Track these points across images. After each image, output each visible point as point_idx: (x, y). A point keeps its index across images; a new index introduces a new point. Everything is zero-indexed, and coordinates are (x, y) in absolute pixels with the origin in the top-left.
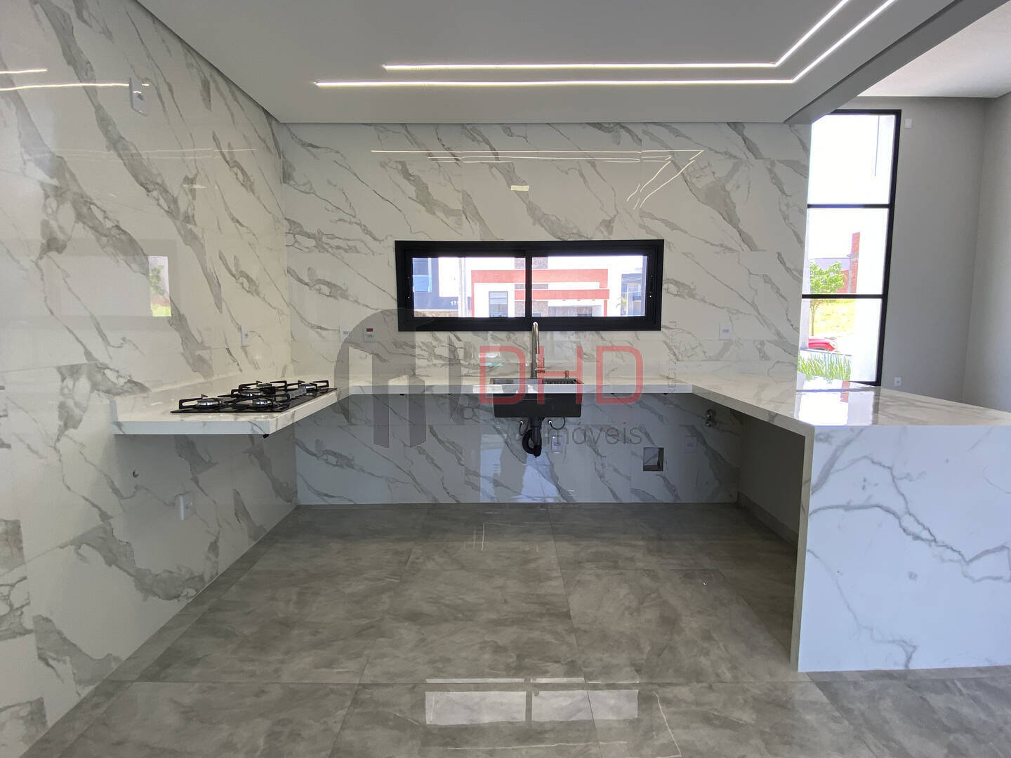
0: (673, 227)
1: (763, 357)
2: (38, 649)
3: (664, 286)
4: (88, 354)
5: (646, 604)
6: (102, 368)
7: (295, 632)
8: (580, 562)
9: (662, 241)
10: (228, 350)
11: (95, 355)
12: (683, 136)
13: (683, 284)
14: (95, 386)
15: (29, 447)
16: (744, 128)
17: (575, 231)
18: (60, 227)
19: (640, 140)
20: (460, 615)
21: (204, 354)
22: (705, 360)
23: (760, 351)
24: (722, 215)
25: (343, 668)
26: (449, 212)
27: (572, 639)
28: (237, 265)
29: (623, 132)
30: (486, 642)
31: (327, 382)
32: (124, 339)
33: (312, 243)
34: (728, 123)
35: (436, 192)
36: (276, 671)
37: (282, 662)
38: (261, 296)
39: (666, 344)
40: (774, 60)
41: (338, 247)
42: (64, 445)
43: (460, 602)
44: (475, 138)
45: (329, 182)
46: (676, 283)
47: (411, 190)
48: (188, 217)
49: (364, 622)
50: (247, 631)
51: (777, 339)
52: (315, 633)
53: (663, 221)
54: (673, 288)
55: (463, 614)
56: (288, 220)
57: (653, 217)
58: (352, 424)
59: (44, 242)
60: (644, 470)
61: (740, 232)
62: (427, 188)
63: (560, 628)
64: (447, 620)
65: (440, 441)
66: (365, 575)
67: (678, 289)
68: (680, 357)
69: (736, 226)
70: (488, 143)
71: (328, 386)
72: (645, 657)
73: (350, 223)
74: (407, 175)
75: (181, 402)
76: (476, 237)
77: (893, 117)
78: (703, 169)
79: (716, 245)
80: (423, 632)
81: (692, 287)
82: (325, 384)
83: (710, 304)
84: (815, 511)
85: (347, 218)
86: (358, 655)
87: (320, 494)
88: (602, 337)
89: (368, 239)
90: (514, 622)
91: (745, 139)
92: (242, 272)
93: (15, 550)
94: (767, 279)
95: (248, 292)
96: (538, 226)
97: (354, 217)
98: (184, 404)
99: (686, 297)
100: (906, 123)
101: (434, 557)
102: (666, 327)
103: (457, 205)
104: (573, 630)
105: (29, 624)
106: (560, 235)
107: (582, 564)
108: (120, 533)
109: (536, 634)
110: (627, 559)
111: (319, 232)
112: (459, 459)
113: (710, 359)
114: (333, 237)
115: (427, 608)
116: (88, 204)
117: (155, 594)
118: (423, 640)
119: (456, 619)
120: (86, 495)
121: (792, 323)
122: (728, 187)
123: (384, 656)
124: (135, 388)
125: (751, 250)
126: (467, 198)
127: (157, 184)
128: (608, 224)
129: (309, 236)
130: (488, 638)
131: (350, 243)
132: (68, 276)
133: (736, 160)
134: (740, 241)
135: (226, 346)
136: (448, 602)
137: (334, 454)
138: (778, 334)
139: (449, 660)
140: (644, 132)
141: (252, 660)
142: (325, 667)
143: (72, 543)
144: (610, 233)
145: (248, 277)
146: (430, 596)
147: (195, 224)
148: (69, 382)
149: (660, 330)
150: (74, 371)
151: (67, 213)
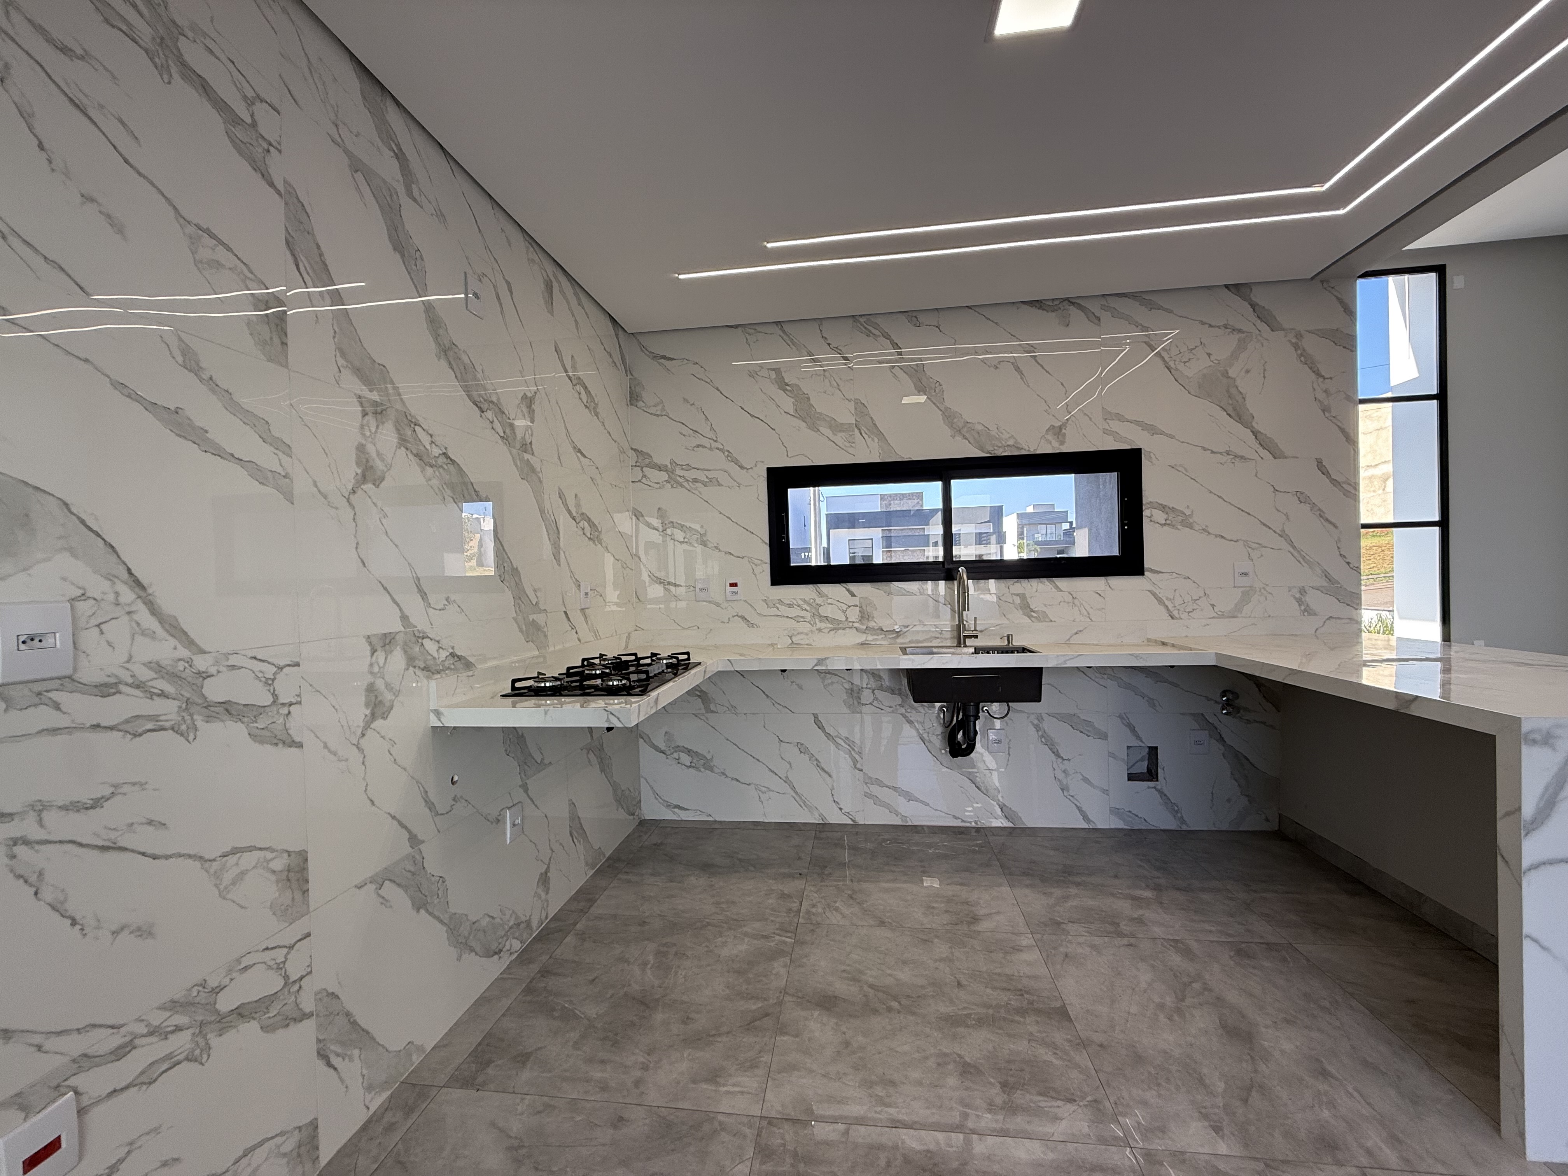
0: (1153, 430)
1: (1305, 610)
2: (319, 1041)
3: (1146, 513)
4: (404, 618)
5: (1189, 1001)
6: (420, 637)
7: (659, 1017)
8: (1059, 924)
9: (1140, 449)
10: (565, 612)
11: (413, 620)
12: (1160, 308)
13: (1173, 510)
14: (411, 661)
15: (326, 746)
16: (1251, 290)
17: (1011, 442)
18: (378, 454)
19: (1099, 319)
20: (895, 1004)
21: (540, 618)
22: (1214, 618)
23: (1300, 602)
24: (1225, 410)
25: (734, 1085)
26: (837, 427)
27: (1082, 1058)
28: (578, 505)
29: (1073, 310)
30: (946, 1055)
31: (688, 653)
32: (447, 599)
33: (664, 476)
34: (1226, 286)
35: (820, 404)
36: (638, 1083)
37: (645, 1068)
38: (604, 545)
39: (1154, 594)
40: (1323, 182)
41: (695, 481)
42: (371, 742)
43: (889, 981)
44: (870, 331)
45: (686, 401)
46: (1163, 508)
47: (788, 403)
48: (526, 444)
49: (754, 1006)
50: (592, 1010)
51: (1325, 584)
52: (686, 1020)
53: (1137, 423)
54: (1159, 516)
55: (899, 1003)
56: (635, 450)
57: (1120, 418)
58: (709, 711)
59: (359, 471)
60: (1129, 780)
61: (1255, 434)
62: (809, 399)
63: (1059, 1037)
64: (875, 1012)
65: (828, 735)
66: (745, 929)
67: (1165, 516)
68: (1175, 613)
69: (1247, 425)
70: (887, 336)
71: (689, 659)
72: (1220, 1101)
73: (711, 449)
74: (783, 385)
75: (514, 681)
76: (875, 458)
77: (1433, 277)
78: (1192, 350)
79: (1220, 453)
80: (844, 1029)
81: (1188, 512)
82: (686, 657)
83: (1216, 536)
84: (1535, 867)
85: (706, 442)
86: (753, 1065)
87: (669, 806)
88: (1057, 587)
89: (733, 468)
90: (981, 1022)
91: (1253, 306)
92: (583, 514)
93: (298, 895)
94: (1302, 498)
95: (590, 539)
96: (959, 438)
97: (716, 441)
98: (517, 685)
99: (1179, 527)
100: (1455, 282)
101: (837, 905)
102: (1151, 571)
103: (846, 417)
104: (1083, 1044)
105: (308, 1004)
106: (990, 449)
107: (1064, 926)
108: (433, 866)
109: (1021, 1046)
110: (1132, 919)
111: (673, 462)
112: (855, 762)
113: (1222, 616)
114: (689, 467)
115: (841, 988)
116: (413, 426)
117: (472, 950)
118: (847, 1044)
119: (890, 1009)
120: (392, 813)
121: (1348, 561)
122: (1232, 373)
123: (792, 1068)
124: (459, 665)
125: (1275, 458)
126: (861, 408)
127: (492, 402)
128: (1058, 432)
129: (660, 468)
130: (946, 1047)
131: (711, 475)
132: (386, 516)
133: (1242, 335)
134: (1257, 446)
135: (565, 610)
136: (871, 980)
137: (689, 752)
138: (1327, 576)
139: (893, 1083)
140: (1104, 308)
141: (603, 1062)
142: (706, 1081)
143: (372, 880)
144: (1062, 443)
145: (589, 521)
146: (843, 968)
147: (533, 454)
148: (380, 656)
149: (1143, 574)
150: (387, 641)
151: (387, 436)
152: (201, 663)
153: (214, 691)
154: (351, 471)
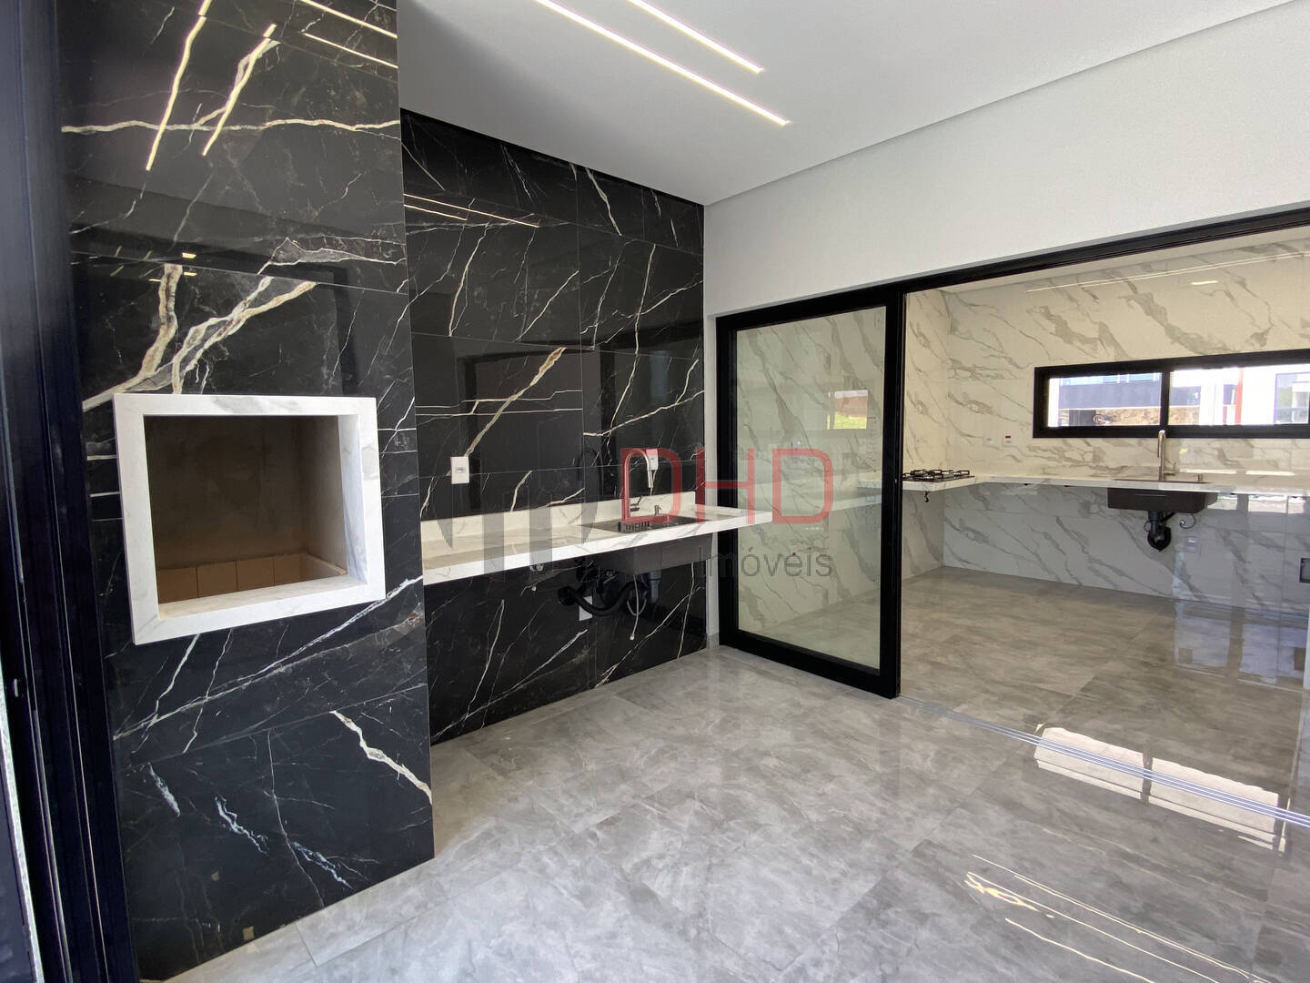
17: (1220, 345)
31: (969, 472)
33: (968, 374)
38: (930, 415)
41: (988, 376)
44: (1114, 278)
45: (985, 329)
47: (1052, 327)
56: (951, 359)
60: (1301, 581)
62: (1066, 323)
65: (1065, 530)
70: (1126, 280)
73: (999, 357)
74: (1049, 316)
76: (1112, 360)
85: (996, 353)
87: (960, 560)
89: (1011, 367)
92: (919, 400)
95: (922, 412)
96: (1177, 344)
103: (1093, 334)
106: (1201, 350)
111: (974, 366)
112: (1083, 548)
114: (985, 369)
126: (1103, 328)
128: (1261, 337)
129: (966, 369)
131: (998, 372)
137: (974, 531)
143: (841, 531)
144: (1264, 344)
145: (922, 403)
148: (845, 461)
150: (847, 456)
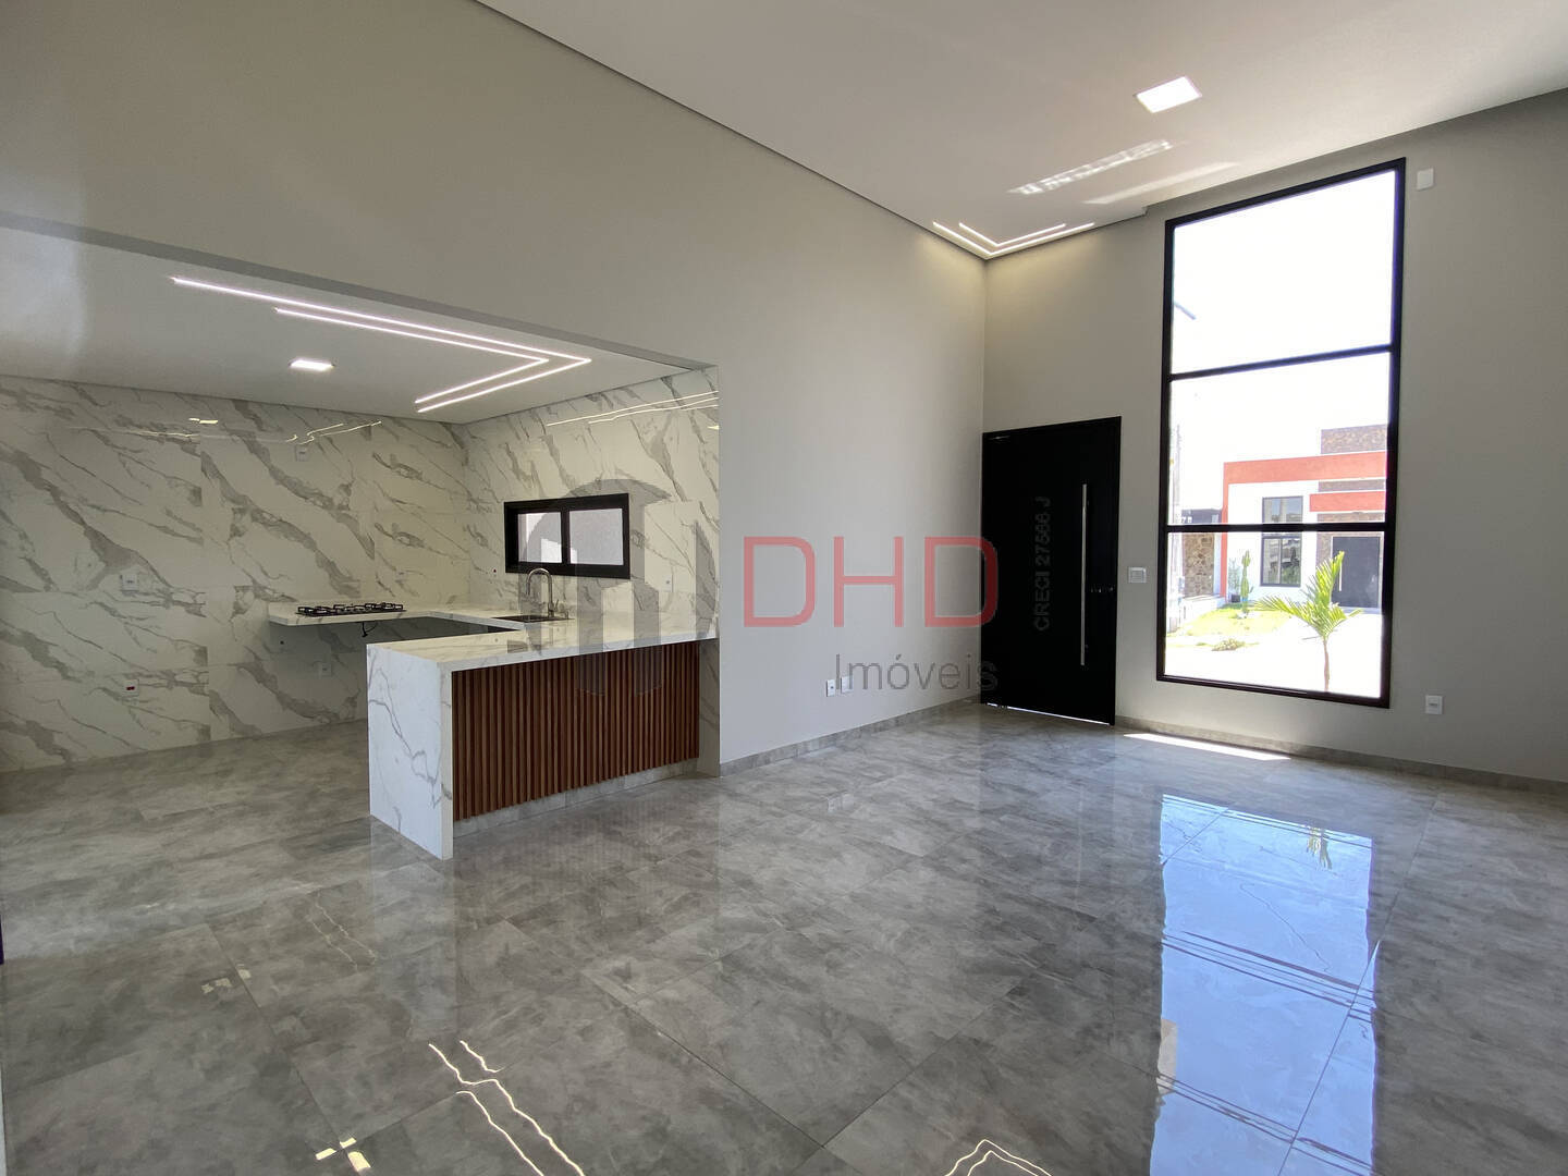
0: (634, 480)
1: (695, 611)
2: (210, 704)
3: (631, 537)
4: (254, 581)
6: (262, 588)
9: (627, 494)
10: (379, 582)
11: (258, 580)
12: (636, 396)
13: (642, 536)
15: (216, 619)
16: (672, 380)
17: (582, 488)
18: (241, 525)
19: (613, 405)
22: (658, 612)
23: (692, 604)
24: (663, 467)
26: (526, 477)
28: (394, 529)
29: (604, 400)
32: (280, 575)
33: (475, 506)
34: (663, 378)
35: (520, 463)
38: (426, 547)
39: (634, 593)
41: (484, 509)
42: (235, 621)
44: (535, 419)
45: (481, 462)
46: (638, 534)
47: (510, 462)
53: (628, 475)
54: (636, 540)
56: (468, 491)
57: (622, 473)
61: (676, 483)
62: (516, 460)
67: (639, 540)
68: (642, 607)
69: (671, 478)
70: (541, 421)
73: (488, 491)
74: (509, 452)
75: (301, 609)
79: (661, 497)
81: (647, 538)
83: (659, 555)
85: (487, 486)
91: (673, 391)
92: (400, 532)
93: (203, 659)
94: (694, 530)
95: (410, 545)
98: (303, 610)
99: (644, 548)
102: (633, 577)
105: (207, 691)
106: (574, 492)
108: (268, 667)
113: (661, 611)
116: (261, 513)
120: (247, 646)
122: (666, 440)
124: (287, 599)
125: (683, 501)
127: (314, 493)
128: (598, 481)
129: (474, 501)
133: (670, 413)
134: (675, 492)
135: (377, 580)
138: (706, 588)
143: (235, 665)
145: (408, 535)
147: (349, 510)
148: (241, 593)
149: (629, 578)
150: (245, 589)
151: (247, 518)
152: (172, 590)
153: (174, 597)
154: (228, 532)
